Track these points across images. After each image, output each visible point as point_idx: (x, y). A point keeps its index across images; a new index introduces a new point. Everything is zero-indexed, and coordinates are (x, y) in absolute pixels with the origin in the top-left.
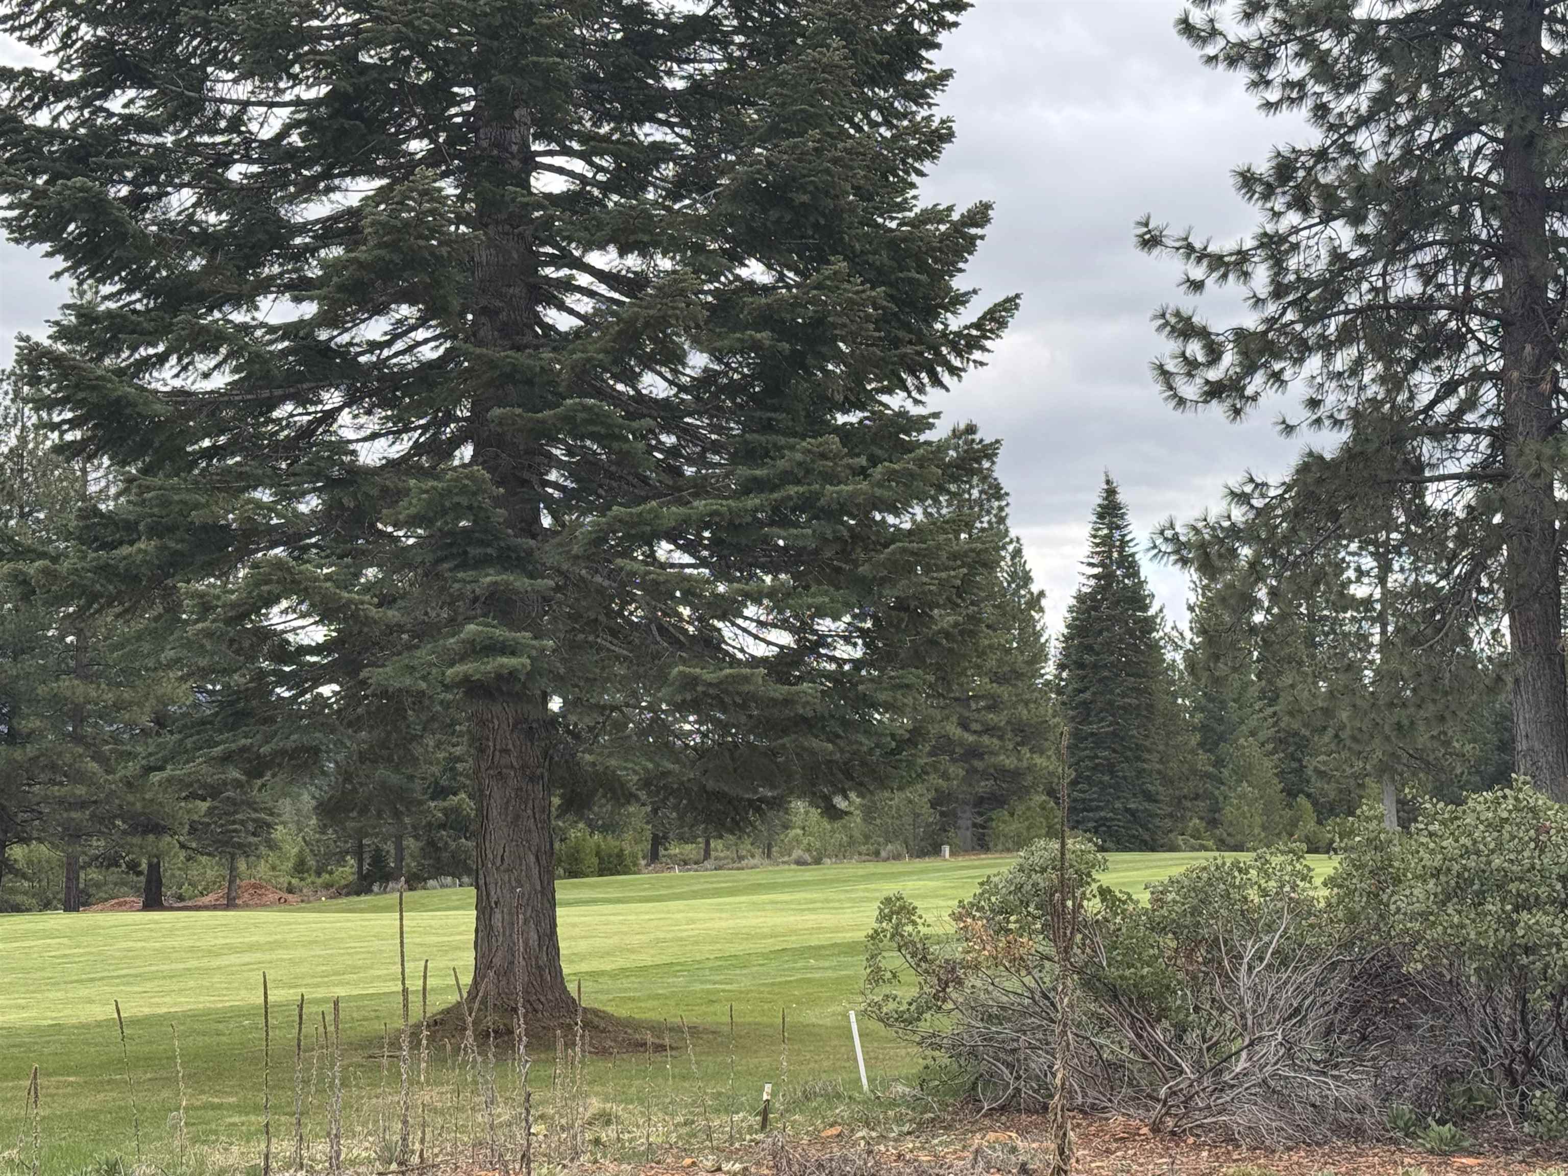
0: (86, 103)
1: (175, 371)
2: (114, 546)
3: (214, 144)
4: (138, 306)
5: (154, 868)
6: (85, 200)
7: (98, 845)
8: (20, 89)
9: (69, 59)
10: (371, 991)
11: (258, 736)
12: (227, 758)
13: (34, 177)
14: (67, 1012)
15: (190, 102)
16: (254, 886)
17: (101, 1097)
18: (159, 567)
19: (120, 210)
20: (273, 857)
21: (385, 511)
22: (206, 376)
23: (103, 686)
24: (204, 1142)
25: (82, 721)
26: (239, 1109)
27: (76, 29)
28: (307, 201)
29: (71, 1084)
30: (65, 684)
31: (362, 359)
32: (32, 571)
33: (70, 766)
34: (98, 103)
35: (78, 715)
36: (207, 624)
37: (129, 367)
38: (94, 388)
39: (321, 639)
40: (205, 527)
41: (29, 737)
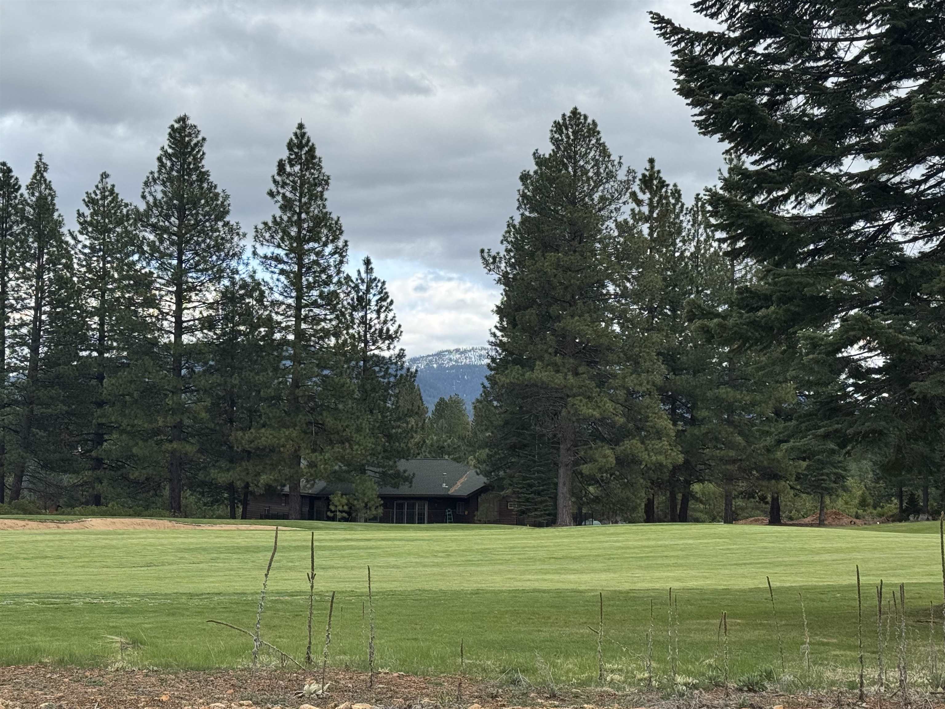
0: (744, 49)
1: (793, 205)
2: (758, 309)
3: (818, 67)
4: (773, 167)
5: (775, 500)
6: (743, 107)
7: (742, 485)
8: (706, 45)
9: (733, 24)
10: (914, 581)
11: (846, 423)
12: (826, 436)
13: (714, 96)
14: (732, 582)
15: (803, 43)
16: (835, 513)
17: (757, 632)
18: (785, 322)
19: (763, 111)
20: (846, 496)
21: (924, 285)
22: (812, 206)
23: (744, 392)
24: (821, 664)
25: (732, 412)
26: (839, 646)
27: (738, 6)
28: (876, 97)
29: (739, 624)
30: (723, 391)
31: (907, 191)
32: (712, 325)
33: (726, 438)
34: (750, 49)
35: (730, 409)
36: (815, 355)
37: (766, 204)
38: (747, 217)
39: (881, 364)
40: (812, 298)
41: (703, 421)
